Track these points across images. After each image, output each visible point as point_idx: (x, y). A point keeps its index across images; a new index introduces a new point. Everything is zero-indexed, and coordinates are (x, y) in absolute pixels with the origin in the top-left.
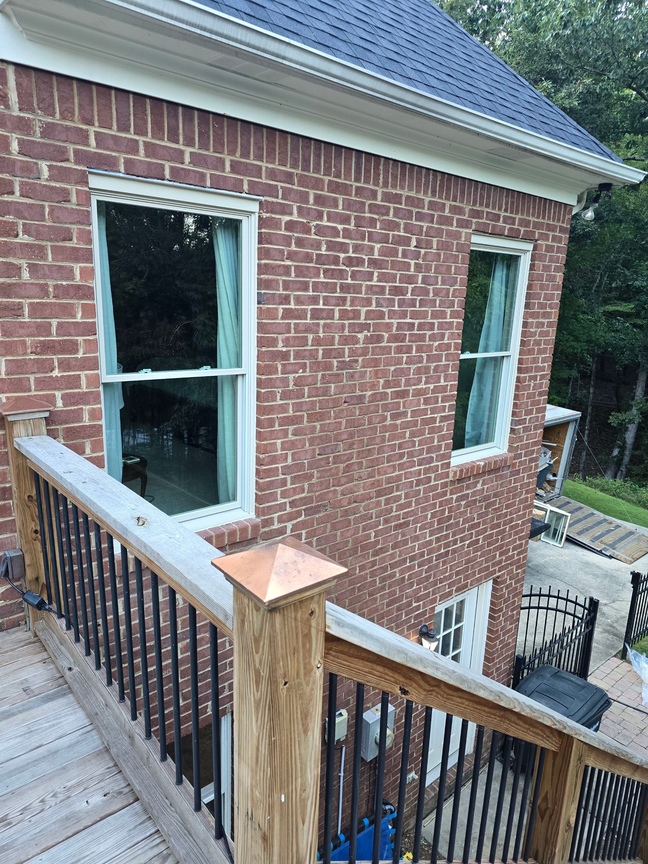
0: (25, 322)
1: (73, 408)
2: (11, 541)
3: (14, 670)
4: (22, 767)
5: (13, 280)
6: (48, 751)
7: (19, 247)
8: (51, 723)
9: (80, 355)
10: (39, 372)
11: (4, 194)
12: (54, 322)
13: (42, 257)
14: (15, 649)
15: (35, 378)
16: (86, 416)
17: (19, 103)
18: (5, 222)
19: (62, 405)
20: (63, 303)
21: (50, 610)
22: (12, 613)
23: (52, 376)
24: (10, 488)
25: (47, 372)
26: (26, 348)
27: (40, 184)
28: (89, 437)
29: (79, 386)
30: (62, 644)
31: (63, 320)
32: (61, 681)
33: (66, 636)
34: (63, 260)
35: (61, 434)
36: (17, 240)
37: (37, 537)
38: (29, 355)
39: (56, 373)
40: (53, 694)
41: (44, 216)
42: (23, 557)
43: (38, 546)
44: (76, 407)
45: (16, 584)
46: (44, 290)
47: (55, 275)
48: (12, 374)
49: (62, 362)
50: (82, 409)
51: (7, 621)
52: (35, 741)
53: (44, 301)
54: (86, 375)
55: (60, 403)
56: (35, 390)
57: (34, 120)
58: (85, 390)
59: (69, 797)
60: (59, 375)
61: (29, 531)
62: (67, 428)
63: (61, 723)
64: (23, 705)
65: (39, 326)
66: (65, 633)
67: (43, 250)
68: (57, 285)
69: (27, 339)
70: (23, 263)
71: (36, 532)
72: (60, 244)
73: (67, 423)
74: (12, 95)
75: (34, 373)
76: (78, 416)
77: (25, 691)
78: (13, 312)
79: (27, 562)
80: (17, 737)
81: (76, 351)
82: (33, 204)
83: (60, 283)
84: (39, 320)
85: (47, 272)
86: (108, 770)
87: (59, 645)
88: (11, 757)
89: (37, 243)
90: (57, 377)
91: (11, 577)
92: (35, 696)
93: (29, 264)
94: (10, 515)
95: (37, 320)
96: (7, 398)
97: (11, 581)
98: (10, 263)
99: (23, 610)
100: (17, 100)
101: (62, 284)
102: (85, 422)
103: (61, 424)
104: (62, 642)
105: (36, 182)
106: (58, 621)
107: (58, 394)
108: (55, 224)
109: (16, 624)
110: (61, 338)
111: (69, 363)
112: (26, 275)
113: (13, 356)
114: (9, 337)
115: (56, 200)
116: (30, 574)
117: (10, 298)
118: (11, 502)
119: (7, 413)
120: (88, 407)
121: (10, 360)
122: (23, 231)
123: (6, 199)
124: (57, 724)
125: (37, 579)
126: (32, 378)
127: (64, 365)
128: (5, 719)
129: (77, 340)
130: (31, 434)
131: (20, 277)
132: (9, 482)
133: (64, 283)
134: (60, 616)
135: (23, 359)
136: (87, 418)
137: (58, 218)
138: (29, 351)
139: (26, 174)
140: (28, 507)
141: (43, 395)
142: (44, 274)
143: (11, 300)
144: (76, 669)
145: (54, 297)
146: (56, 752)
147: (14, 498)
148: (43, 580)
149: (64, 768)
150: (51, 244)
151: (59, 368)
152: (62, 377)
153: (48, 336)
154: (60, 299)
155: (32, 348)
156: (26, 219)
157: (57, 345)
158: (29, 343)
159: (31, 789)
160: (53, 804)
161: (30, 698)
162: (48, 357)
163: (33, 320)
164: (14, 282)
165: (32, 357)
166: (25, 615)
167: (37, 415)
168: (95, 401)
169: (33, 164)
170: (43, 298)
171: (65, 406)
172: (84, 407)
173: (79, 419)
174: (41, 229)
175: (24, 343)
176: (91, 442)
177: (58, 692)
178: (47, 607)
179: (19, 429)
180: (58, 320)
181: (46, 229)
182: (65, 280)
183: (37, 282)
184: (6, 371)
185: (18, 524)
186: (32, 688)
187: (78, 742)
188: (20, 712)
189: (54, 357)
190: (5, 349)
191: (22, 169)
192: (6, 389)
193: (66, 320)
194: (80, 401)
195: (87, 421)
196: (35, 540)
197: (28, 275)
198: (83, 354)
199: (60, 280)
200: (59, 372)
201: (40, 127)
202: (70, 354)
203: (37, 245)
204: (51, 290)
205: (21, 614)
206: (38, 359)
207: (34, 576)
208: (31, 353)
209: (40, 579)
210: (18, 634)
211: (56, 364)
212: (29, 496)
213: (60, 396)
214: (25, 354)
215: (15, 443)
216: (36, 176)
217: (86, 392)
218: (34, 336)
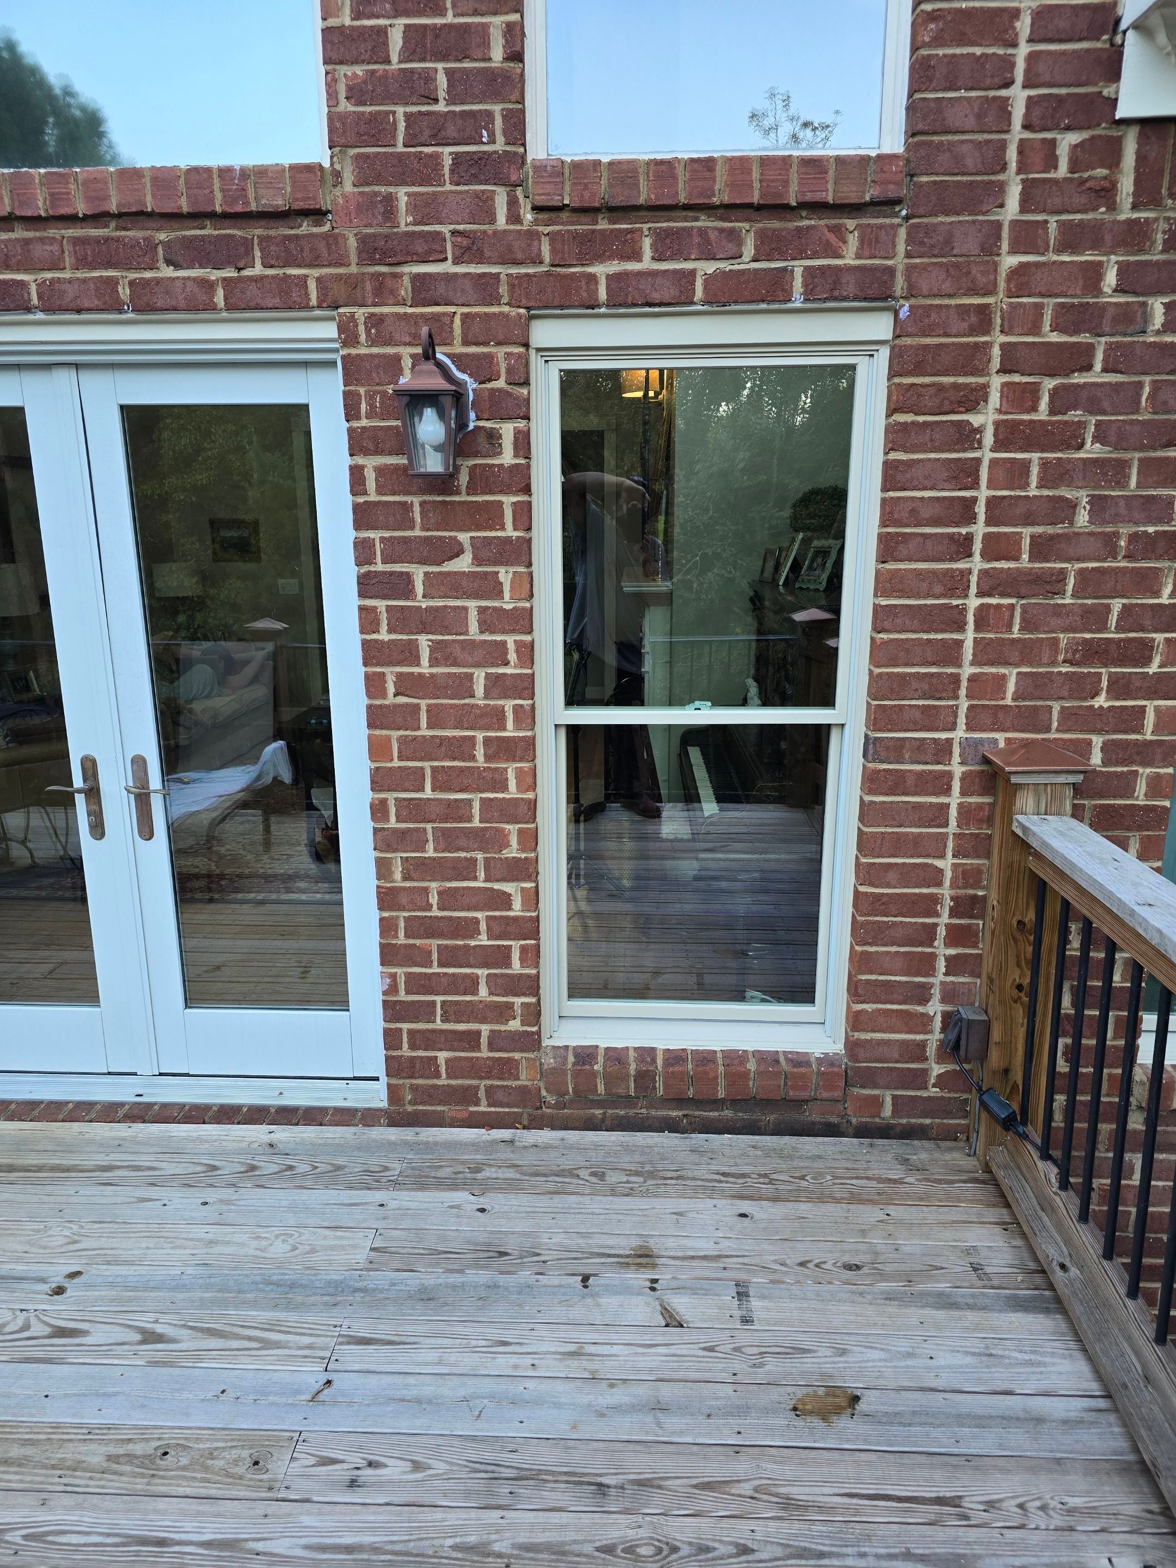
0: (1064, 605)
1: (1119, 769)
2: (969, 990)
3: (954, 1222)
4: (981, 1417)
5: (1059, 529)
6: (1024, 1410)
7: (1081, 467)
8: (1027, 1357)
9: (1153, 669)
10: (1071, 697)
11: (1073, 372)
12: (1117, 605)
13: (1118, 483)
14: (953, 1182)
15: (1062, 708)
16: (1141, 788)
17: (1135, 194)
18: (1066, 422)
19: (1099, 762)
20: (1141, 568)
21: (1024, 1136)
22: (949, 1115)
23: (1092, 706)
24: (984, 898)
25: (1085, 699)
26: (1057, 652)
27: (1144, 342)
28: (1140, 828)
29: (1139, 729)
30: (1043, 1210)
31: (1134, 601)
32: (1038, 1279)
33: (1057, 1199)
34: (1157, 485)
35: (1087, 815)
36: (1081, 455)
37: (1020, 998)
38: (1058, 665)
39: (1101, 701)
40: (1026, 1299)
41: (1139, 402)
42: (987, 1026)
43: (1020, 1014)
44: (1125, 769)
45: (967, 1066)
46: (1109, 544)
47: (1136, 515)
48: (1024, 699)
49: (1117, 682)
50: (1137, 771)
51: (939, 1124)
52: (1000, 1377)
53: (1106, 565)
54: (1157, 709)
55: (1096, 758)
56: (1058, 730)
57: (1156, 219)
58: (1149, 737)
59: (1071, 1529)
60: (1106, 705)
61: (1009, 983)
62: (1101, 806)
63: (1044, 1364)
64: (973, 1296)
65: (1087, 612)
66: (1056, 1194)
67: (1124, 468)
68: (1136, 533)
69: (1062, 636)
70: (1082, 496)
71: (1020, 987)
72: (1159, 454)
73: (1102, 797)
74: (1125, 183)
75: (1063, 698)
76: (1125, 785)
77: (975, 1270)
78: (1048, 588)
79: (996, 1035)
80: (967, 1353)
81: (1148, 661)
82: (1122, 383)
83: (1142, 529)
84: (1089, 602)
85: (1123, 511)
86: (1149, 1516)
87: (1038, 1208)
88: (958, 1386)
89: (1114, 456)
90: (1101, 707)
91: (962, 1052)
92: (993, 1288)
93: (1092, 496)
94: (975, 946)
95: (1086, 601)
96: (1008, 740)
97: (960, 1062)
98: (1060, 497)
99: (966, 1115)
100: (1131, 189)
101: (1146, 532)
102: (1137, 799)
103: (1092, 797)
104: (1046, 1205)
105: (1136, 339)
106: (1040, 1164)
107: (1097, 741)
108: (1156, 417)
109: (949, 1135)
110: (1123, 636)
111: (1129, 682)
112: (1082, 518)
113: (1031, 666)
114: (1031, 632)
115: (1168, 369)
116: (995, 1058)
117: (1048, 561)
118: (981, 922)
119: (1014, 769)
120: (1148, 770)
121: (1026, 673)
122: (1094, 437)
123: (1075, 381)
124: (1039, 1364)
125: (1006, 1071)
126: (1056, 707)
127: (1119, 687)
128: (944, 1308)
129: (1153, 640)
130: (1043, 810)
131: (1072, 523)
132: (983, 888)
133: (1151, 529)
134: (1046, 1156)
135: (1047, 673)
136: (1143, 792)
137: (1165, 403)
138: (1061, 658)
139: (1120, 328)
140: (1015, 940)
141: (1071, 740)
142: (1116, 515)
143: (1048, 565)
144: (1074, 1271)
145: (1124, 557)
146: (1039, 1420)
147: (988, 919)
148: (1018, 1076)
149: (1058, 1461)
150: (1141, 455)
151: (1108, 692)
152: (1111, 708)
153: (1099, 631)
154: (1137, 560)
155: (1066, 652)
156: (1104, 413)
157: (1113, 647)
158: (1062, 645)
159: (1001, 1470)
160: (1043, 1527)
161: (984, 1287)
162: (1092, 670)
163: (1079, 601)
164: (1060, 531)
165: (1064, 670)
166: (968, 1125)
167: (1061, 779)
168: (1163, 761)
169: (1136, 307)
170: (1104, 560)
171: (1105, 764)
172: (1141, 770)
173: (1128, 791)
174: (1128, 427)
175: (1056, 641)
176: (1141, 839)
177: (1034, 1298)
178: (1021, 1129)
179: (1025, 801)
180: (1125, 601)
181: (1137, 428)
182: (1154, 524)
183: (1100, 530)
184: (1015, 693)
185: (988, 965)
186: (988, 1270)
187: (1079, 1422)
188: (971, 1307)
189: (1103, 670)
190: (1021, 653)
191: (1116, 321)
192: (1008, 724)
193: (1139, 601)
194: (1135, 757)
195: (1142, 797)
196: (1015, 1002)
197: (1087, 518)
198: (1160, 667)
199: (1145, 524)
200: (1107, 699)
201: (1164, 232)
202: (1135, 666)
203: (1113, 459)
204: (1123, 543)
205: (963, 1122)
206: (1073, 673)
207: (1003, 1065)
208: (1064, 662)
209: (1011, 1075)
210: (956, 1155)
211: (1105, 684)
212: (1019, 922)
213: (1100, 745)
214: (1054, 663)
215: (1015, 824)
216: (1138, 328)
217: (1151, 741)
218: (1075, 631)
